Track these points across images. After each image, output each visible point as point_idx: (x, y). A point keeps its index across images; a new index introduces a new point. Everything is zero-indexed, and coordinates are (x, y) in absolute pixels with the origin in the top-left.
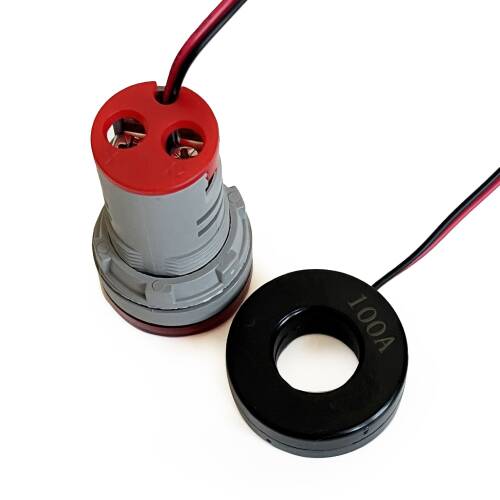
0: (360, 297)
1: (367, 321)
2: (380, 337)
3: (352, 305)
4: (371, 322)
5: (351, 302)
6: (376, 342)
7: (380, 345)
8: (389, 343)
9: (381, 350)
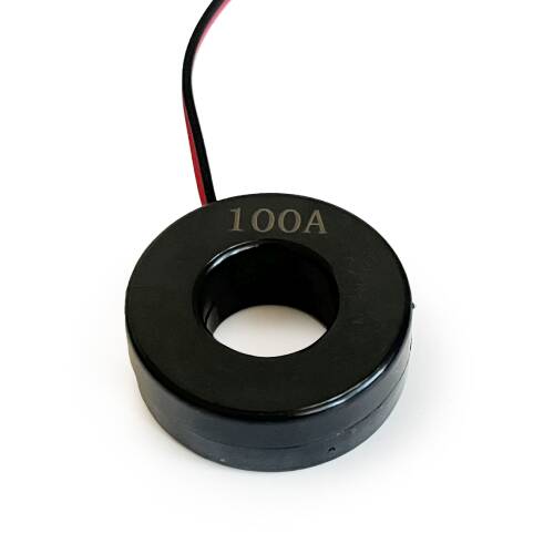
0: (233, 214)
1: (271, 225)
2: (304, 224)
3: (237, 228)
4: (276, 223)
5: (232, 227)
6: (307, 231)
7: (315, 229)
8: (319, 218)
9: (322, 231)
